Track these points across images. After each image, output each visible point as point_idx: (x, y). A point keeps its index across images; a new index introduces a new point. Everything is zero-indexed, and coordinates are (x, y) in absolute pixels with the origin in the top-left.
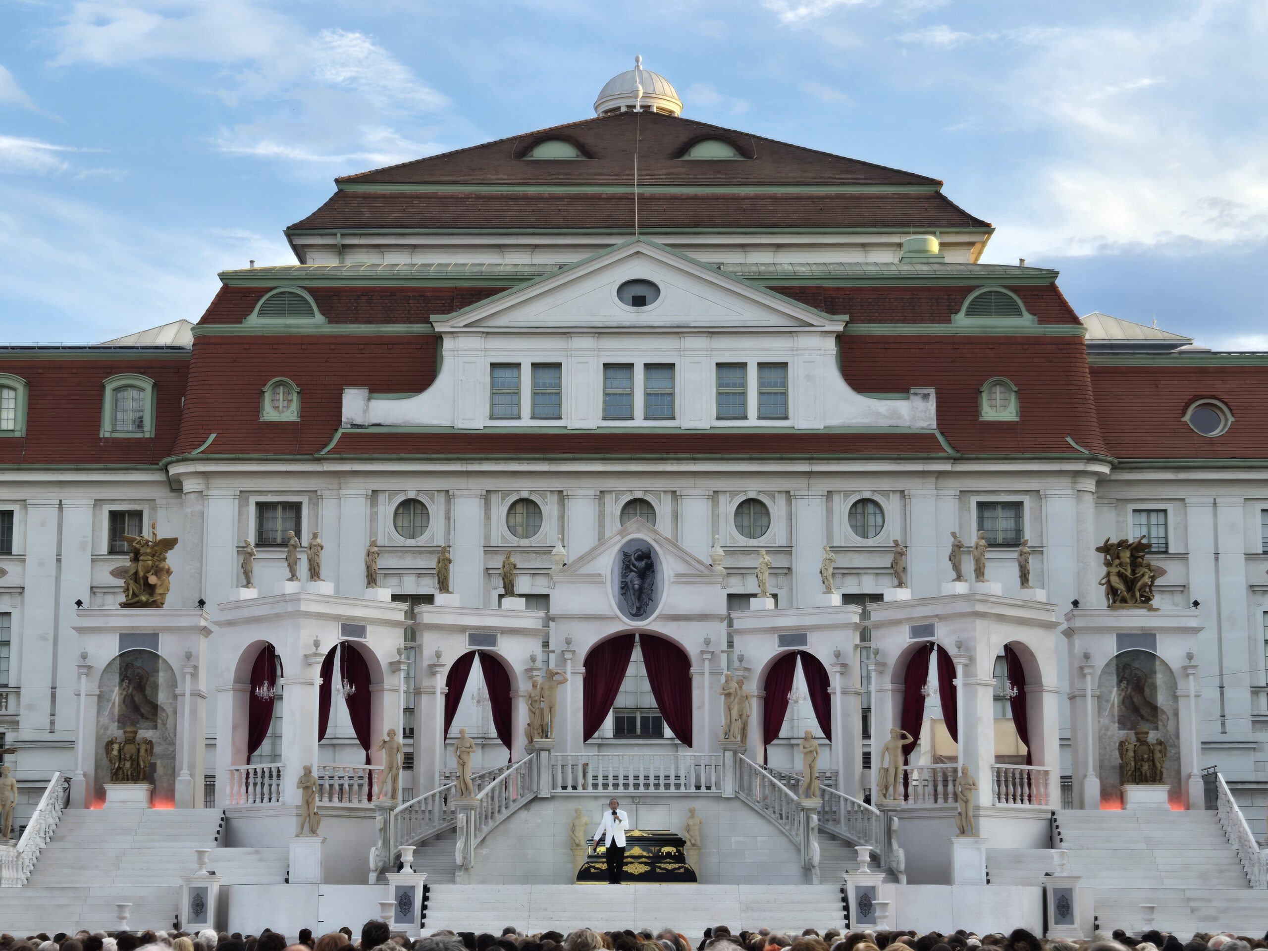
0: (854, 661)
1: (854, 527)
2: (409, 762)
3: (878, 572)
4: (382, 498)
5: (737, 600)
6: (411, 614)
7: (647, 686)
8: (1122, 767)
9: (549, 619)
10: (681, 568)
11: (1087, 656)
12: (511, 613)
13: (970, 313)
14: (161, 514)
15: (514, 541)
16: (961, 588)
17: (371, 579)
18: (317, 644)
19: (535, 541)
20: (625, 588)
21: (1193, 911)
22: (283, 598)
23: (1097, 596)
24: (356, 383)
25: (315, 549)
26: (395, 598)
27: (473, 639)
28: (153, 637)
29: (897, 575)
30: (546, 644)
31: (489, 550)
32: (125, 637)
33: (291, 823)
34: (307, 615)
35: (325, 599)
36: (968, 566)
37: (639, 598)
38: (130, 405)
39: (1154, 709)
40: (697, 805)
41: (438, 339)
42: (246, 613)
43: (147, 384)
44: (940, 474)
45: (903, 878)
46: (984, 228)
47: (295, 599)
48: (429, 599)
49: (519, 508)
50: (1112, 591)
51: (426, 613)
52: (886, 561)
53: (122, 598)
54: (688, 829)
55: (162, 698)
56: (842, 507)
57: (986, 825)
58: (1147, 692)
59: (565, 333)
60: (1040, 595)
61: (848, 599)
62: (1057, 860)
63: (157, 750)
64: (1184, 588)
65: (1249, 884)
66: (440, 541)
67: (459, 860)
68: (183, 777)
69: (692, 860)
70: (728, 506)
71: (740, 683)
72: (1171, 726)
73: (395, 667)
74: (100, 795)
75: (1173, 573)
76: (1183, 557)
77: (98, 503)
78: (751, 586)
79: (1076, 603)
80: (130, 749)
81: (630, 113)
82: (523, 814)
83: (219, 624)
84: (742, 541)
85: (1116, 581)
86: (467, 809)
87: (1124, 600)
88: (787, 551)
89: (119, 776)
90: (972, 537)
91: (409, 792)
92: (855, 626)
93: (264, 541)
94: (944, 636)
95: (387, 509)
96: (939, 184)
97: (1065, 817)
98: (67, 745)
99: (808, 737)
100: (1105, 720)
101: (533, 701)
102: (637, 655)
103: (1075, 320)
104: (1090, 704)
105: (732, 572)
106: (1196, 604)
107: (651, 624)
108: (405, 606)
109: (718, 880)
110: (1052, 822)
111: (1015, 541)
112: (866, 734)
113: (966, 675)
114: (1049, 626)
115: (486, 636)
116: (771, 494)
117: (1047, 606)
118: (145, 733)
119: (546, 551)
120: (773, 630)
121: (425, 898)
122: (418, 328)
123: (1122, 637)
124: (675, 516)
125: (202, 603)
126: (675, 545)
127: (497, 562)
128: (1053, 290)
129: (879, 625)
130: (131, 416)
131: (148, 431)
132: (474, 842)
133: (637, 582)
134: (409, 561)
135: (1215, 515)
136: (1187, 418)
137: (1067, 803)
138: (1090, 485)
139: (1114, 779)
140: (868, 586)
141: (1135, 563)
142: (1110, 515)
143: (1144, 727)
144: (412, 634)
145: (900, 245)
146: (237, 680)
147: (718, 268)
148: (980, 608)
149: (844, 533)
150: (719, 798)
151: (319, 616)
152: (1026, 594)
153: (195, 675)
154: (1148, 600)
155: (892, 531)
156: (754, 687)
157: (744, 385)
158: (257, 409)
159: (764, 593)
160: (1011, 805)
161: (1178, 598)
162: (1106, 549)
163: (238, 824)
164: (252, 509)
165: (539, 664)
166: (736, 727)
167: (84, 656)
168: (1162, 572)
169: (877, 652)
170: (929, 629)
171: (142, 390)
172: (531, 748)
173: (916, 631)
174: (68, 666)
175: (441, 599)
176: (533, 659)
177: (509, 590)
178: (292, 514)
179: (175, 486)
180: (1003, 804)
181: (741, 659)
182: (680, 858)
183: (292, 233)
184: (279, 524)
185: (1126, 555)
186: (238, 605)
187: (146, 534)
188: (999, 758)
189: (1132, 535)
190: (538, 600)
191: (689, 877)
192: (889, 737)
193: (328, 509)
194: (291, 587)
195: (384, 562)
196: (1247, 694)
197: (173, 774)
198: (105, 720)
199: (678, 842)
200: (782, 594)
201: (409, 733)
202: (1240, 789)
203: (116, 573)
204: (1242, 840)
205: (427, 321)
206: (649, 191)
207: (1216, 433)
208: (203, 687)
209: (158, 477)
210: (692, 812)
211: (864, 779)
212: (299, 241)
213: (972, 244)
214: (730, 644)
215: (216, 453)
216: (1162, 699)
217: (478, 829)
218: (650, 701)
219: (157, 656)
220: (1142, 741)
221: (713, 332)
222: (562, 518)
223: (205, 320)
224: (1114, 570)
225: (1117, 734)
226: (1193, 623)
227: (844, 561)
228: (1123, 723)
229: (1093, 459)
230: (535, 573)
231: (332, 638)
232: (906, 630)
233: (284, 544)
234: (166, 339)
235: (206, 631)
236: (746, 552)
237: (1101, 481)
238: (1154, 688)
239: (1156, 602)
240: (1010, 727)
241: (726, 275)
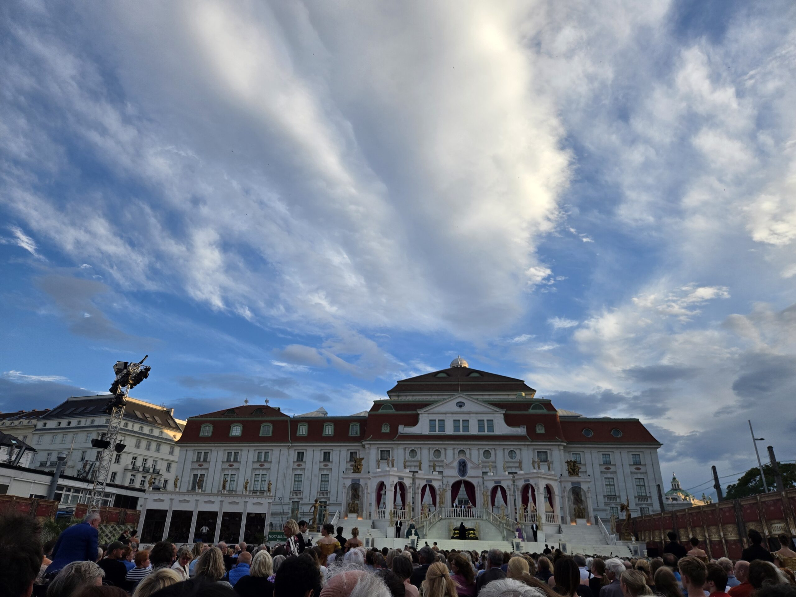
0: (512, 488)
1: (510, 457)
2: (413, 510)
3: (516, 467)
4: (407, 449)
5: (485, 473)
6: (413, 475)
7: (465, 493)
8: (575, 515)
9: (443, 477)
10: (472, 465)
11: (565, 488)
12: (435, 476)
13: (533, 409)
14: (361, 452)
15: (435, 459)
16: (535, 471)
17: (405, 467)
18: (393, 482)
19: (439, 459)
20: (460, 470)
21: (595, 550)
22: (386, 471)
23: (566, 473)
24: (401, 424)
25: (393, 460)
26: (410, 472)
27: (427, 481)
28: (359, 480)
29: (520, 468)
30: (443, 483)
31: (430, 461)
32: (353, 480)
33: (388, 523)
34: (391, 475)
35: (395, 471)
36: (536, 466)
37: (463, 472)
38: (355, 429)
39: (582, 500)
40: (478, 521)
41: (418, 414)
42: (378, 475)
43: (358, 424)
44: (528, 445)
45: (526, 540)
46: (535, 391)
47: (389, 471)
48: (417, 472)
49: (436, 452)
50: (569, 472)
51: (417, 475)
52: (518, 465)
53: (352, 471)
54: (476, 527)
55: (360, 494)
56: (507, 452)
57: (544, 528)
58: (580, 496)
59: (445, 413)
60: (553, 473)
61: (509, 473)
62: (562, 537)
63: (359, 506)
64: (586, 472)
65: (608, 544)
66: (419, 459)
67: (424, 533)
68: (364, 512)
69: (477, 535)
70: (482, 452)
71: (486, 492)
72: (586, 504)
73: (410, 487)
74: (347, 516)
75: (583, 469)
76: (585, 465)
77: (348, 450)
78: (487, 470)
79: (561, 475)
80: (353, 505)
81: (457, 367)
82: (439, 523)
83: (372, 477)
84: (485, 460)
85: (570, 470)
86: (426, 521)
87: (572, 474)
88: (495, 462)
89: (351, 512)
90: (536, 460)
91: (414, 517)
92: (512, 480)
93: (382, 459)
94: (532, 482)
95: (408, 452)
96: (524, 381)
97: (563, 526)
98: (340, 505)
99: (502, 506)
100: (570, 503)
101: (440, 496)
102: (463, 486)
103: (556, 411)
104: (566, 499)
105: (483, 467)
106: (589, 475)
107: (466, 478)
108: (412, 473)
109: (483, 540)
110: (560, 528)
111: (546, 460)
112: (515, 506)
113: (538, 491)
114: (556, 480)
115: (430, 480)
116: (491, 449)
117: (555, 475)
118: (356, 502)
119: (442, 461)
120: (493, 480)
121: (417, 542)
122: (414, 412)
123: (573, 483)
124: (470, 454)
125: (369, 472)
126: (470, 460)
127: (432, 464)
128: (550, 404)
129: (517, 479)
130: (355, 431)
131: (358, 434)
132: (428, 529)
133: (462, 469)
134: (412, 463)
135: (591, 455)
136: (583, 433)
137: (563, 523)
138: (562, 448)
139: (573, 517)
140: (514, 470)
141: (574, 466)
142: (567, 455)
143: (579, 504)
144: (414, 480)
145: (516, 394)
146: (376, 490)
147: (477, 399)
148: (540, 475)
149: (508, 458)
150: (482, 520)
151: (394, 475)
152: (550, 473)
153: (367, 489)
154: (578, 474)
155: (518, 458)
156: (489, 493)
157: (484, 424)
158: (381, 430)
159: (491, 472)
160: (550, 523)
161: (584, 474)
162: (567, 462)
163: (376, 523)
164: (380, 452)
165: (441, 487)
166: (486, 503)
167: (344, 484)
168: (580, 468)
169: (517, 486)
170: (528, 481)
171: (357, 426)
172: (440, 507)
173: (525, 481)
174: (340, 487)
175: (420, 472)
176: (440, 486)
177: (435, 470)
178: (388, 453)
179: (364, 446)
180: (548, 523)
181: (486, 487)
182: (474, 534)
183: (388, 392)
184: (385, 455)
185: (572, 464)
186: (376, 473)
187: (358, 456)
188: (546, 512)
189: (573, 459)
190: (441, 473)
191: (476, 539)
192: (521, 506)
193: (396, 451)
194: (388, 469)
195: (407, 464)
196: (602, 497)
197: (362, 511)
198: (348, 498)
199: (474, 530)
200: (494, 472)
201: (413, 503)
202: (604, 521)
203: (351, 466)
204: (605, 533)
205: (416, 411)
206: (462, 383)
207: (590, 436)
208: (369, 491)
209: (360, 444)
210: (477, 523)
211: (515, 516)
212: (390, 394)
213: (532, 394)
214: (483, 483)
215: (372, 439)
216: (583, 498)
217: (429, 526)
218: (466, 496)
219: (359, 484)
220: (579, 508)
221: (477, 413)
222: (445, 454)
223: (371, 411)
224: (570, 467)
225: (573, 506)
226: (589, 480)
227: (508, 465)
228: (574, 504)
229: (562, 442)
230: (440, 466)
231: (396, 480)
232: (523, 480)
233: (386, 459)
234: (362, 415)
235: (370, 479)
236: (486, 462)
237: (564, 447)
238: (581, 495)
239: (580, 475)
240: (548, 504)
241: (479, 401)
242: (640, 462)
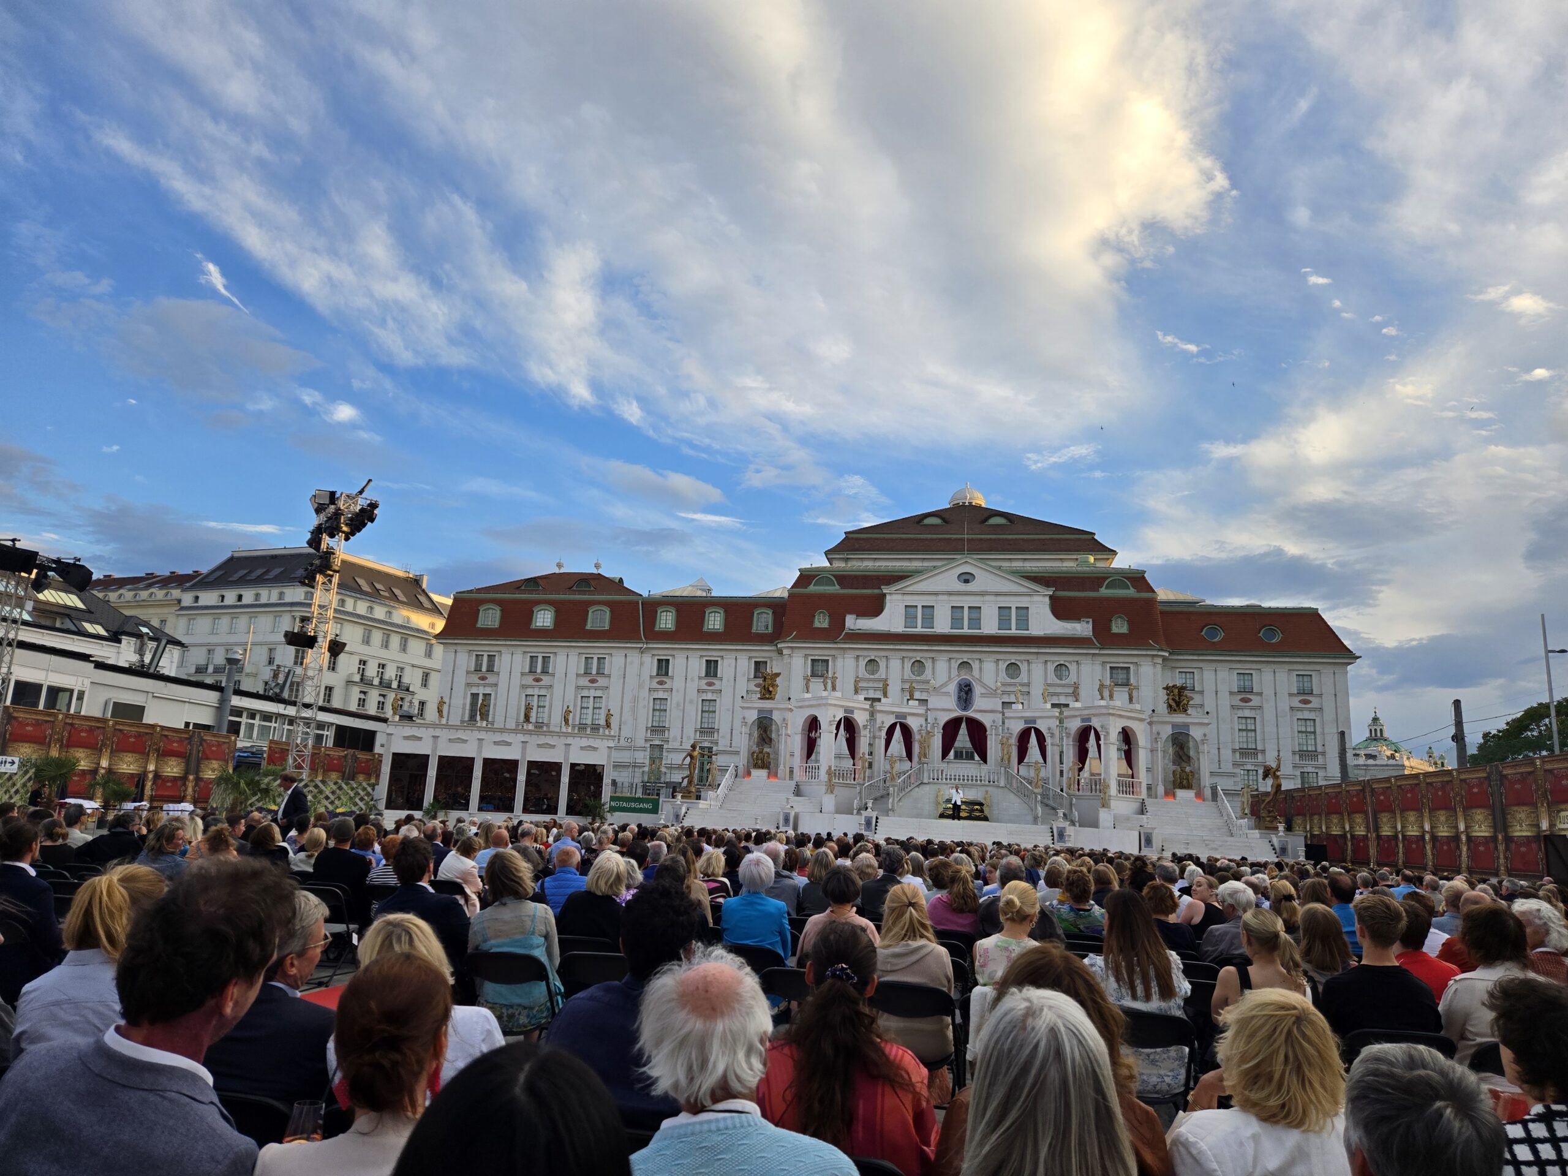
0: (1057, 732)
1: (1056, 676)
2: (870, 765)
3: (1067, 695)
4: (861, 659)
5: (1006, 705)
6: (872, 706)
7: (967, 739)
8: (1174, 782)
9: (928, 709)
10: (984, 691)
11: (1158, 734)
12: (913, 707)
13: (1107, 588)
14: (774, 663)
15: (914, 677)
16: (1103, 703)
17: (856, 692)
18: (834, 717)
19: (923, 677)
20: (959, 698)
21: (1206, 845)
22: (822, 698)
23: (1162, 708)
24: (851, 613)
25: (834, 679)
26: (866, 699)
27: (897, 717)
28: (771, 711)
29: (1075, 697)
30: (926, 720)
31: (903, 681)
32: (760, 711)
33: (824, 788)
34: (831, 705)
35: (838, 698)
36: (1106, 693)
37: (966, 702)
38: (763, 620)
39: (1189, 757)
40: (989, 789)
41: (884, 595)
42: (807, 703)
43: (770, 612)
44: (1094, 654)
45: (1077, 824)
46: (1114, 553)
47: (826, 698)
48: (879, 700)
49: (916, 664)
50: (1170, 706)
51: (878, 706)
52: (1071, 690)
53: (759, 696)
54: (985, 799)
55: (773, 736)
56: (1051, 667)
57: (1113, 803)
58: (1185, 750)
59: (936, 594)
60: (1138, 707)
61: (1054, 705)
62: (1145, 820)
63: (771, 756)
64: (1202, 706)
65: (1232, 835)
66: (884, 677)
67: (890, 807)
68: (781, 767)
69: (986, 812)
70: (1003, 666)
71: (1008, 739)
72: (1196, 765)
73: (865, 727)
74: (749, 774)
75: (1197, 699)
76: (1202, 692)
77: (750, 658)
78: (1012, 699)
79: (1153, 711)
80: (761, 756)
81: (963, 505)
82: (917, 789)
83: (795, 707)
84: (1009, 680)
85: (1171, 702)
86: (894, 786)
87: (1175, 710)
88: (1028, 685)
89: (756, 766)
90: (1108, 682)
91: (871, 778)
92: (1057, 718)
93: (813, 675)
94: (1095, 723)
95: (863, 663)
96: (1094, 534)
97: (1148, 802)
98: (737, 753)
99: (1037, 763)
100: (1166, 761)
101: (921, 743)
102: (964, 725)
103: (1153, 591)
104: (1160, 754)
105: (1004, 693)
106: (1208, 713)
107: (970, 713)
108: (869, 703)
109: (997, 821)
110: (1143, 803)
111: (1127, 684)
112: (1061, 763)
113: (1105, 740)
114: (1142, 720)
115: (904, 716)
116: (1021, 661)
117: (1141, 712)
118: (767, 750)
119: (928, 682)
120: (1022, 717)
121: (877, 822)
122: (876, 591)
123: (1174, 726)
124: (981, 669)
125: (789, 699)
126: (980, 681)
127: (907, 686)
128: (1144, 578)
129: (1067, 717)
130: (764, 624)
131: (770, 630)
132: (896, 800)
133: (965, 696)
134: (871, 684)
135: (1216, 675)
136: (1203, 633)
137: (1149, 795)
138: (1160, 661)
139: (1171, 786)
140: (1063, 700)
141: (1180, 695)
142: (1169, 674)
143: (1184, 764)
144: (872, 714)
145: (1077, 559)
146: (803, 730)
147: (1000, 568)
148: (1111, 711)
149: (1052, 678)
150: (998, 787)
151: (835, 705)
152: (1131, 706)
153: (786, 727)
154: (1186, 710)
155: (1073, 678)
156: (1014, 741)
157: (1010, 616)
158: (812, 622)
159: (1018, 702)
160: (1125, 795)
161: (1199, 709)
162: (1167, 688)
163: (801, 787)
164: (809, 662)
165: (924, 728)
166: (1006, 757)
167: (744, 718)
168: (1192, 699)
169: (1066, 728)
170: (1089, 720)
171: (768, 614)
172: (920, 763)
173: (1083, 720)
174: (738, 723)
175: (883, 700)
176: (921, 726)
177: (912, 698)
178: (825, 664)
179: (780, 652)
180: (1121, 795)
181: (1008, 729)
182: (982, 811)
183: (827, 553)
184: (820, 668)
185: (1176, 691)
186: (804, 700)
187: (768, 670)
188: (1119, 775)
189: (1179, 683)
190: (924, 702)
191: (986, 819)
192: (1071, 764)
193: (839, 662)
194: (825, 694)
195: (860, 684)
196: (1230, 752)
197: (777, 766)
198: (751, 743)
199: (981, 804)
200: (1025, 702)
201: (871, 754)
202: (1227, 793)
203: (756, 686)
204: (1228, 815)
205: (880, 589)
206: (970, 536)
207: (1216, 640)
208: (789, 732)
209: (774, 648)
210: (987, 792)
211: (1060, 782)
212: (829, 556)
213: (1108, 559)
214: (1003, 723)
215: (796, 639)
216: (1192, 753)
217: (898, 794)
218: (969, 745)
219: (772, 719)
220: (1183, 771)
221: (997, 594)
222: (933, 668)
223: (792, 587)
224: (1171, 697)
225: (1172, 767)
226: (1206, 721)
227: (1051, 690)
228: (1174, 763)
229: (1162, 650)
230: (922, 691)
231: (840, 714)
232: (1079, 719)
233: (822, 676)
234: (777, 594)
235: (791, 710)
236: (1010, 685)
237: (1165, 659)
238: (1189, 748)
239: (1189, 712)
240: (1124, 762)
241: (1003, 571)
242: (1312, 690)
